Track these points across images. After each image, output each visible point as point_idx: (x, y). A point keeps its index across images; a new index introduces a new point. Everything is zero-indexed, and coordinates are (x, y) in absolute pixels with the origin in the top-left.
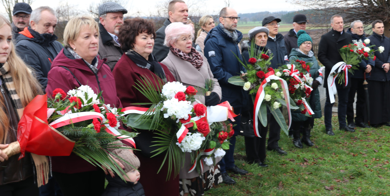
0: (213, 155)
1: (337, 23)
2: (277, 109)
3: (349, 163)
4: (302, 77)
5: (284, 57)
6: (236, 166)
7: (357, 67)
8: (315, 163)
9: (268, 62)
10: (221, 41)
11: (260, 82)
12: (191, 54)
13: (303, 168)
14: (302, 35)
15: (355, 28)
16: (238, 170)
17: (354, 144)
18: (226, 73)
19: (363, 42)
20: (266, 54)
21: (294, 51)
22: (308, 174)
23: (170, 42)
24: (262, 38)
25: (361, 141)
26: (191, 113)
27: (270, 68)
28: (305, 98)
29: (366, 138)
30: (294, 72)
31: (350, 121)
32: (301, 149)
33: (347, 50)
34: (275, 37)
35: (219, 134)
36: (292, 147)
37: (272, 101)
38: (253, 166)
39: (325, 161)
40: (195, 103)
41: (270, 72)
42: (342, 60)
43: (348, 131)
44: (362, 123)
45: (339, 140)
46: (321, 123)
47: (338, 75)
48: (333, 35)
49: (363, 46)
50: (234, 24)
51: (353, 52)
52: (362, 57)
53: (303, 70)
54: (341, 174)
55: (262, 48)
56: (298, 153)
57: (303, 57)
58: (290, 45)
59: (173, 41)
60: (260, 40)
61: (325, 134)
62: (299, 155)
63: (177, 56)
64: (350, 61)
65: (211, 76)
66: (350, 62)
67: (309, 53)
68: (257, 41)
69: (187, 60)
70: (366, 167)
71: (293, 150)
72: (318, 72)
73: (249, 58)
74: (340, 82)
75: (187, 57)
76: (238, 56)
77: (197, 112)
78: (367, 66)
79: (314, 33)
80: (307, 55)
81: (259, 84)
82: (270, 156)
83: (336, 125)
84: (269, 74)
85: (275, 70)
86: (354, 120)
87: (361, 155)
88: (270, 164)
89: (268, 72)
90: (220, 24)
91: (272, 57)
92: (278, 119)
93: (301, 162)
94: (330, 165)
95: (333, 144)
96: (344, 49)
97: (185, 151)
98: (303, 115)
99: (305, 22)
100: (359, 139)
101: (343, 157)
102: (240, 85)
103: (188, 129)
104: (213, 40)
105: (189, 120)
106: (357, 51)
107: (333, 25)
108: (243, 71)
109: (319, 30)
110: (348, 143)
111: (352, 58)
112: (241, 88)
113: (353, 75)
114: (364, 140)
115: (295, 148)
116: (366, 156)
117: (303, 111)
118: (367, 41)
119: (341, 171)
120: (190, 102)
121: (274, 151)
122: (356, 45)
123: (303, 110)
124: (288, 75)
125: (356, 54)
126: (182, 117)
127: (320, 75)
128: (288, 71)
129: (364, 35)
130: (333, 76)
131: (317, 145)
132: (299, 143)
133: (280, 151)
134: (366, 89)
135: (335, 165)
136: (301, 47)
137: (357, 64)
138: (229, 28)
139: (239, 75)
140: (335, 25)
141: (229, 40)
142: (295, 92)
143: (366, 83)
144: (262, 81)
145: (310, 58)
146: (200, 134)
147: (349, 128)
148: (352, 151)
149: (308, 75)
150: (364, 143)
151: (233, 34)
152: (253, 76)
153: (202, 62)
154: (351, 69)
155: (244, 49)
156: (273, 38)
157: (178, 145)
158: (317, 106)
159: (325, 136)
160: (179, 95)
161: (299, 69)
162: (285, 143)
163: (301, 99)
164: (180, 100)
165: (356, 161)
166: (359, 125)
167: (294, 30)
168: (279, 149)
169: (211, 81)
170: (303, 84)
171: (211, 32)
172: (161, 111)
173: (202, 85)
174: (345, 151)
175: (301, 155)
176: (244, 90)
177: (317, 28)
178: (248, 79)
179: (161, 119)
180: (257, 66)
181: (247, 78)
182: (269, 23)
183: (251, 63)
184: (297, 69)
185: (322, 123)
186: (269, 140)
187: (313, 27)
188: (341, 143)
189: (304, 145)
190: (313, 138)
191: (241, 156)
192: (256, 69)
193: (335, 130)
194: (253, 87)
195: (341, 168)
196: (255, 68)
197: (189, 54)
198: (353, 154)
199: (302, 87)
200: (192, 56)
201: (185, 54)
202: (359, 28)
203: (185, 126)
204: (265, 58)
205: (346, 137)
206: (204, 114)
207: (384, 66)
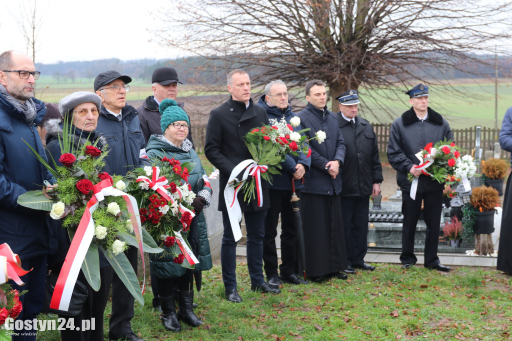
1: (238, 85)
2: (120, 253)
4: (173, 190)
5: (139, 152)
7: (278, 169)
9: (99, 161)
11: (85, 202)
14: (169, 108)
15: (272, 94)
17: (278, 317)
18: (13, 185)
19: (288, 123)
20: (95, 146)
21: (154, 139)
24: (88, 115)
25: (292, 309)
27: (105, 173)
28: (181, 233)
29: (300, 305)
30: (158, 181)
31: (271, 273)
33: (258, 138)
34: (121, 113)
36: (160, 331)
37: (109, 239)
41: (104, 182)
42: (251, 158)
43: (267, 292)
44: (293, 276)
45: (250, 310)
46: (218, 278)
47: (242, 184)
48: (232, 110)
49: (288, 130)
50: (29, 86)
51: (269, 140)
52: (287, 150)
53: (175, 176)
55: (86, 134)
57: (173, 152)
58: (148, 128)
60: (84, 118)
61: (224, 301)
64: (265, 157)
66: (265, 160)
67: (184, 143)
68: (77, 120)
71: (162, 335)
72: (203, 179)
73: (61, 154)
76: (37, 151)
78: (297, 167)
79: (206, 103)
80: (180, 148)
81: (83, 205)
83: (245, 282)
84: (101, 186)
85: (114, 177)
86: (279, 271)
87: (291, 337)
89: (100, 181)
91: (107, 152)
92: (122, 273)
95: (240, 319)
96: (253, 134)
98: (177, 265)
99: (176, 83)
100: (288, 306)
102: (44, 209)
106: (277, 140)
107: (231, 89)
108: (48, 180)
109: (215, 97)
110: (266, 316)
111: (268, 151)
112: (45, 214)
113: (272, 184)
114: (297, 309)
116: (300, 339)
117: (176, 258)
118: (296, 121)
122: (275, 128)
123: (177, 256)
124: (147, 188)
125: (274, 145)
127: (205, 186)
128: (147, 180)
129: (289, 109)
130: (233, 187)
131: (209, 322)
133: (135, 339)
134: (297, 209)
136: (167, 132)
137: (277, 165)
138: (17, 94)
139: (41, 189)
140: (235, 89)
142: (160, 221)
143: (295, 198)
144: (87, 199)
145: (186, 152)
147: (270, 286)
148: (274, 332)
149: (185, 186)
150: (297, 313)
152: (69, 190)
154: (267, 173)
155: (51, 137)
156: (116, 115)
158: (202, 247)
159: (224, 304)
161: (167, 175)
162: (146, 323)
163: (173, 234)
166: (287, 278)
167: (155, 98)
168: (133, 337)
170: (175, 204)
174: (263, 331)
176: (51, 219)
177: (210, 94)
178: (59, 196)
180: (77, 169)
181: (56, 194)
182: (109, 84)
183: (64, 163)
184: (163, 176)
185: (218, 280)
187: (204, 90)
188: (254, 317)
190: (202, 310)
192: (75, 175)
193: (243, 291)
194: (69, 211)
196: (74, 173)
198: (276, 336)
199: (173, 210)
202: (280, 94)
204: (93, 153)
205: (264, 304)
207: (329, 166)
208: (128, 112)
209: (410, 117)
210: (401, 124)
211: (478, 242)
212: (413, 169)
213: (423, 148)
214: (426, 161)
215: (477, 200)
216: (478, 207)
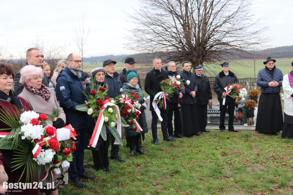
0: (60, 166)
1: (157, 64)
2: (113, 127)
3: (170, 164)
4: (133, 103)
5: (120, 90)
6: (86, 173)
7: (172, 95)
8: (146, 167)
9: (105, 93)
10: (69, 79)
11: (100, 108)
12: (42, 89)
13: (137, 171)
14: (130, 73)
15: (170, 67)
16: (88, 176)
17: (173, 150)
18: (74, 102)
19: (176, 77)
20: (103, 87)
21: (125, 84)
22: (140, 175)
23: (24, 80)
24: (101, 76)
25: (179, 147)
26: (43, 134)
27: (107, 97)
28: (136, 119)
29: (182, 146)
30: (127, 100)
31: (171, 134)
32: (136, 157)
33: (164, 84)
34: (113, 75)
35: (64, 150)
36: (129, 156)
37: (109, 122)
38: (99, 172)
39: (153, 164)
40: (47, 127)
41: (107, 100)
42: (161, 91)
44: (179, 135)
45: (163, 148)
47: (159, 101)
48: (154, 73)
49: (176, 80)
50: (79, 66)
51: (169, 85)
52: (175, 88)
53: (133, 98)
54: (164, 173)
55: (100, 83)
56: (133, 160)
57: (132, 89)
59: (27, 80)
60: (99, 77)
61: (153, 144)
62: (134, 161)
63: (30, 91)
65: (57, 106)
66: (167, 92)
67: (136, 86)
68: (97, 78)
69: (38, 94)
70: (182, 166)
71: (130, 157)
72: (144, 99)
73: (90, 91)
74: (161, 107)
75: (38, 92)
76: (82, 90)
77: (48, 133)
78: (179, 94)
79: (146, 70)
80: (135, 87)
81: (99, 109)
82: (112, 163)
83: (161, 137)
84: (106, 102)
85: (110, 99)
86: (173, 133)
87: (178, 158)
88: (112, 170)
89: (105, 100)
90: (68, 66)
91: (108, 90)
93: (135, 167)
94: (157, 167)
95: (159, 151)
97: (40, 164)
98: (135, 131)
99: (134, 63)
100: (177, 146)
101: (166, 160)
102: (85, 111)
103: (42, 147)
104: (63, 78)
105: (42, 140)
106: (172, 84)
108: (86, 100)
109: (149, 68)
110: (169, 150)
111: (168, 89)
112: (85, 113)
113: (170, 101)
115: (131, 156)
116: (182, 158)
117: (134, 129)
118: (179, 77)
119: (164, 171)
120: (42, 126)
121: (115, 159)
122: (171, 79)
124: (123, 103)
125: (171, 86)
126: (36, 138)
127: (145, 102)
128: (123, 100)
129: (177, 72)
130: (155, 102)
131: (147, 153)
132: (134, 152)
133: (120, 159)
134: (180, 110)
135: (160, 166)
136: (130, 82)
138: (75, 69)
139: (84, 104)
140: (155, 65)
141: (75, 77)
142: (128, 115)
143: (179, 105)
144: (101, 107)
145: (137, 89)
146: (51, 150)
147: (170, 138)
148: (172, 156)
149: (137, 102)
150: (181, 149)
151: (78, 73)
152: (94, 103)
153: (50, 95)
154: (168, 97)
155: (88, 85)
156: (111, 76)
157: (34, 160)
158: (144, 124)
159: (153, 146)
160: (33, 121)
161: (130, 98)
162: (124, 153)
163: (133, 120)
164: (34, 125)
165: (175, 163)
166: (177, 136)
167: (126, 69)
168: (119, 158)
169: (58, 109)
170: (133, 108)
171: (61, 72)
172: (19, 134)
173: (50, 113)
174: (168, 156)
175: (136, 161)
176: (88, 114)
178: (90, 106)
179: (20, 140)
181: (89, 105)
182: (108, 64)
183: (92, 94)
186: (112, 151)
187: (145, 66)
188: (164, 150)
189: (138, 154)
190: (145, 148)
191: (91, 165)
192: (96, 98)
193: (160, 141)
194: (94, 112)
195: (164, 168)
196: (96, 97)
197: (40, 90)
198: (172, 157)
199: (133, 111)
200: (42, 91)
201: (36, 89)
202: (173, 67)
203: (40, 145)
204: (103, 90)
205: (168, 145)
206: (55, 135)
207: (192, 93)
208: (116, 74)
209: (222, 74)
210: (219, 77)
211: (249, 121)
212: (224, 94)
213: (227, 86)
214: (228, 90)
215: (248, 105)
216: (248, 108)
